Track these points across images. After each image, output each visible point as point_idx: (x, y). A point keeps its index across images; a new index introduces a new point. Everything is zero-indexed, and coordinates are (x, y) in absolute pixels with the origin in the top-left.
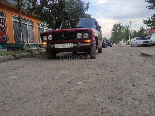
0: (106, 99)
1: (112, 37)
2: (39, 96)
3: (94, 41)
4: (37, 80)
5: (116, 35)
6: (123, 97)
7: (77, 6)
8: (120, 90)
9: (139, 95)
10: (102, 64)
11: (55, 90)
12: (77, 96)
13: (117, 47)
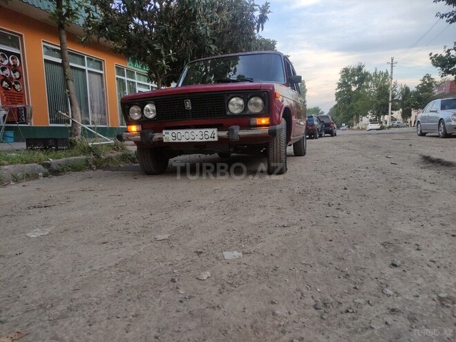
0: (307, 311)
1: (336, 106)
2: (105, 296)
3: (279, 122)
4: (104, 243)
5: (349, 101)
6: (359, 303)
7: (233, 15)
8: (352, 278)
9: (407, 298)
10: (303, 193)
11: (156, 278)
12: (218, 298)
13: (350, 135)
